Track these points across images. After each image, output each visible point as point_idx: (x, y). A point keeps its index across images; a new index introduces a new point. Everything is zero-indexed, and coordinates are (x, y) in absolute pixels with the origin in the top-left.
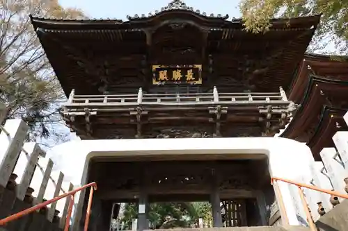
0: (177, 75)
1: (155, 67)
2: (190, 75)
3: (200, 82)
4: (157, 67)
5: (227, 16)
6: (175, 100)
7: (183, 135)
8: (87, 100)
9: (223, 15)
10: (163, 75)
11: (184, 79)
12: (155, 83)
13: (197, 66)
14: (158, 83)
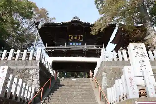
0: (76, 38)
1: (69, 35)
2: (79, 38)
3: (82, 40)
4: (70, 35)
5: (90, 23)
6: (74, 47)
7: (76, 57)
8: (51, 46)
9: (89, 23)
10: (72, 38)
11: (78, 39)
12: (69, 40)
13: (81, 36)
14: (70, 40)
